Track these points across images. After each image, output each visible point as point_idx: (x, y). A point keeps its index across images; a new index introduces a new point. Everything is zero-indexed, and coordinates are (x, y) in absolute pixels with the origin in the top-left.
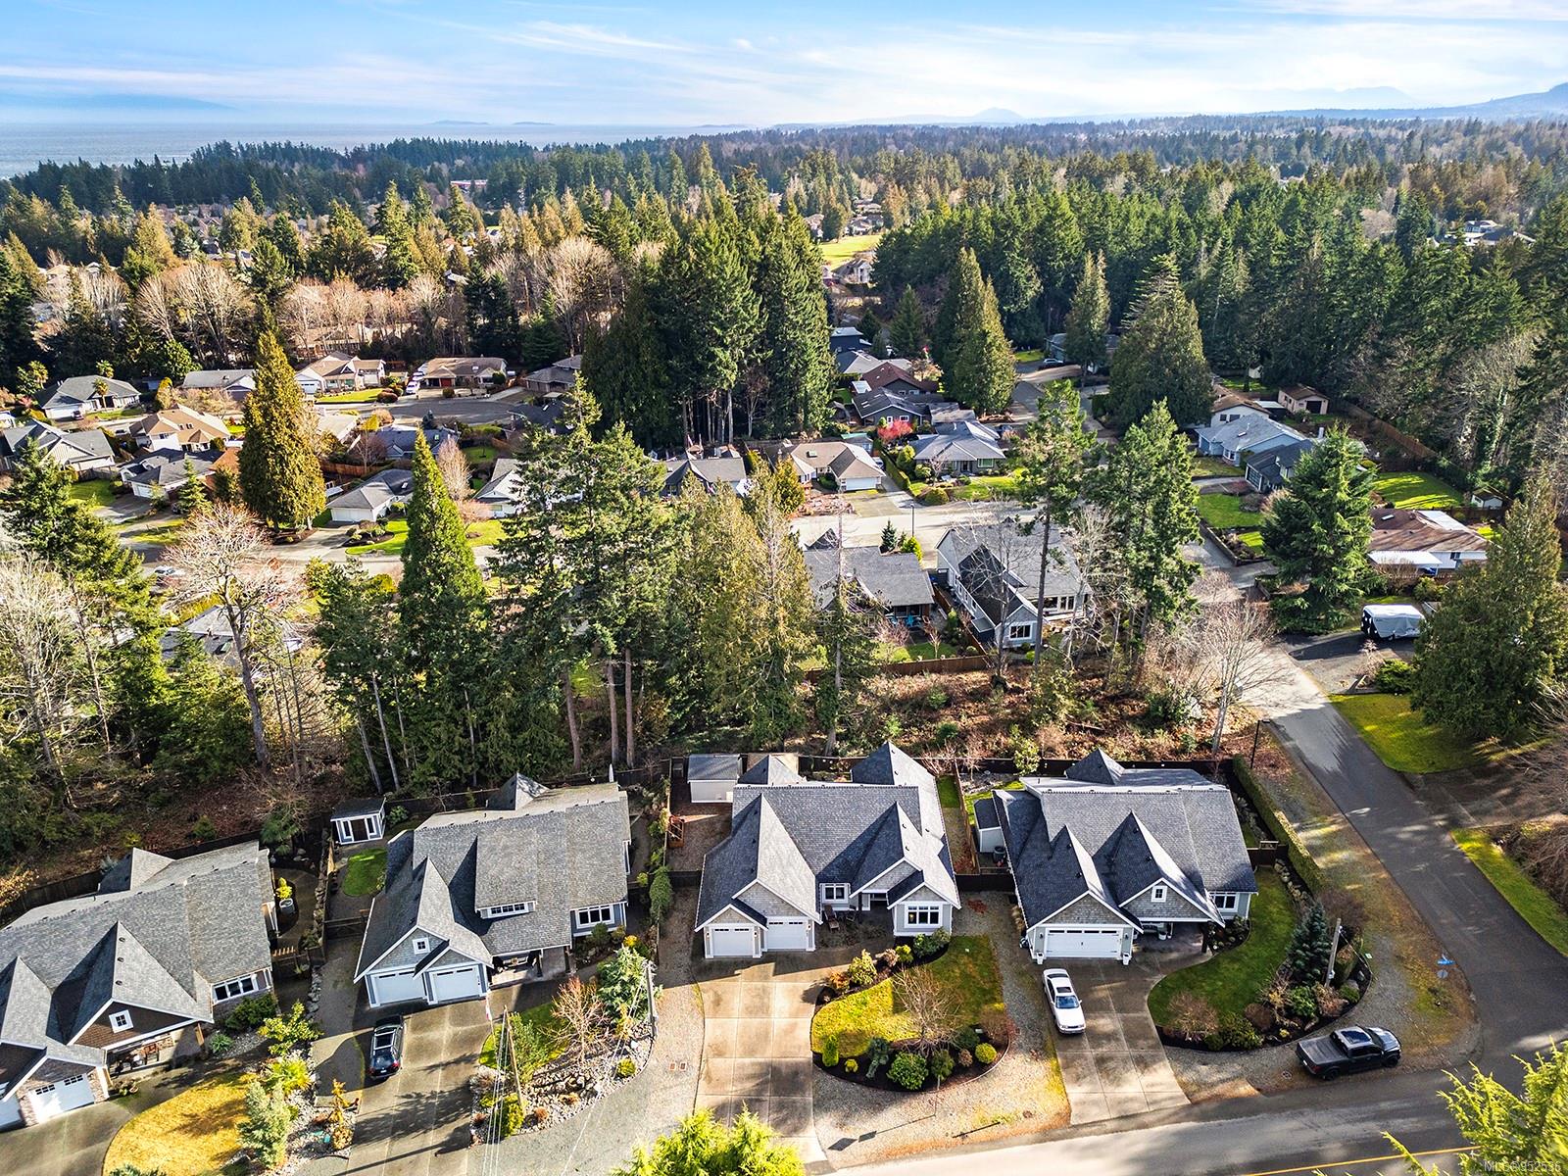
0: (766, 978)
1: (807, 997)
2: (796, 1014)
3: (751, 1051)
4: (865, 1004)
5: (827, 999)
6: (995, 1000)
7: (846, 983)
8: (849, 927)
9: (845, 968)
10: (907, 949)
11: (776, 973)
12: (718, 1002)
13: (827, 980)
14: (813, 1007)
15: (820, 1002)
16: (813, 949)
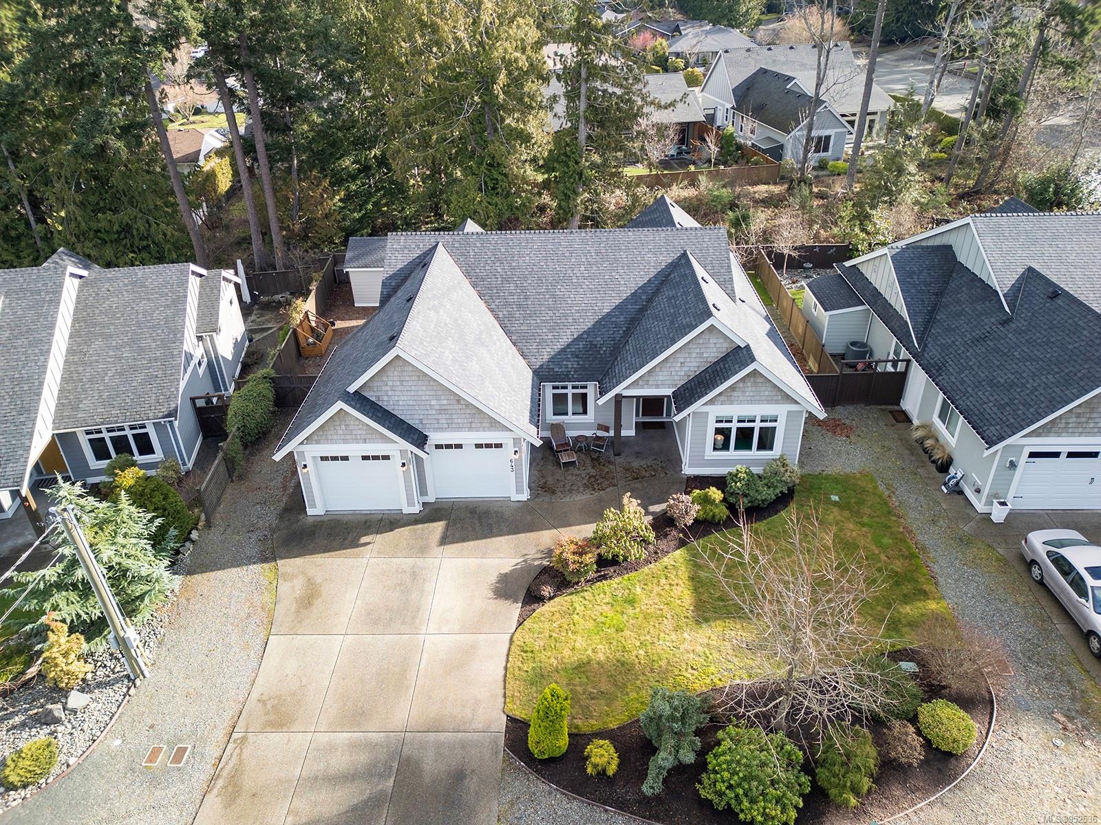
0: (423, 551)
1: (504, 588)
2: (475, 626)
3: (355, 716)
4: (631, 602)
5: (547, 591)
6: (925, 595)
7: (590, 558)
8: (596, 461)
9: (587, 530)
10: (715, 494)
11: (444, 541)
12: (308, 599)
13: (549, 553)
14: (515, 609)
15: (533, 598)
16: (525, 496)
